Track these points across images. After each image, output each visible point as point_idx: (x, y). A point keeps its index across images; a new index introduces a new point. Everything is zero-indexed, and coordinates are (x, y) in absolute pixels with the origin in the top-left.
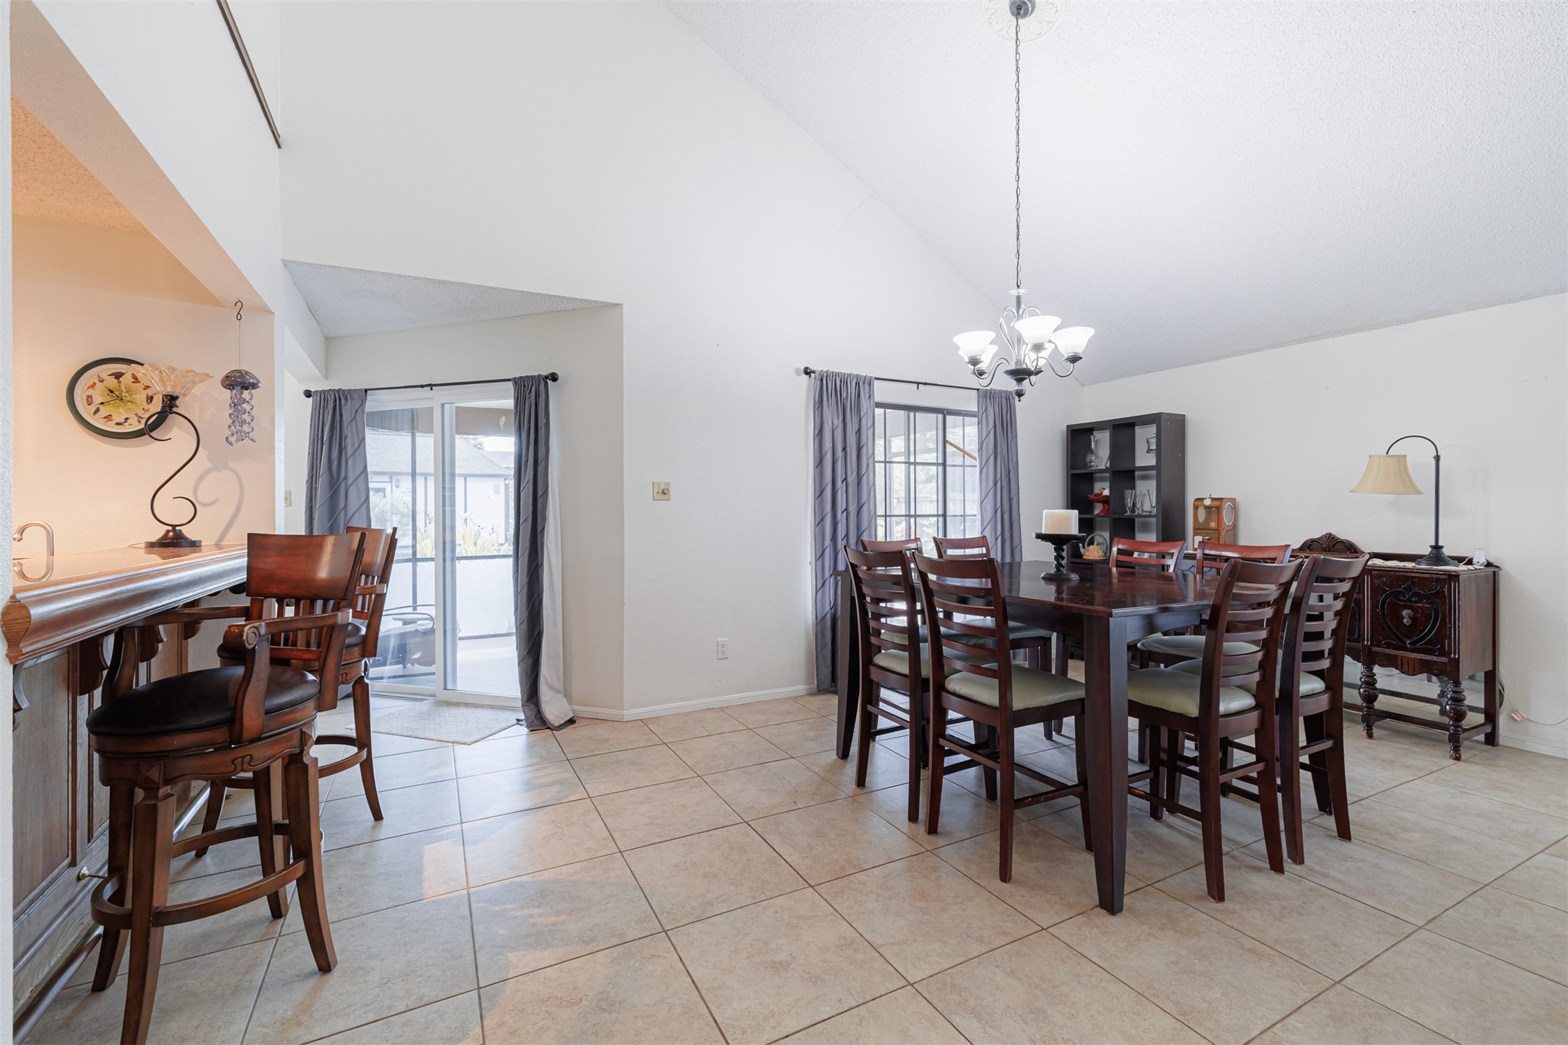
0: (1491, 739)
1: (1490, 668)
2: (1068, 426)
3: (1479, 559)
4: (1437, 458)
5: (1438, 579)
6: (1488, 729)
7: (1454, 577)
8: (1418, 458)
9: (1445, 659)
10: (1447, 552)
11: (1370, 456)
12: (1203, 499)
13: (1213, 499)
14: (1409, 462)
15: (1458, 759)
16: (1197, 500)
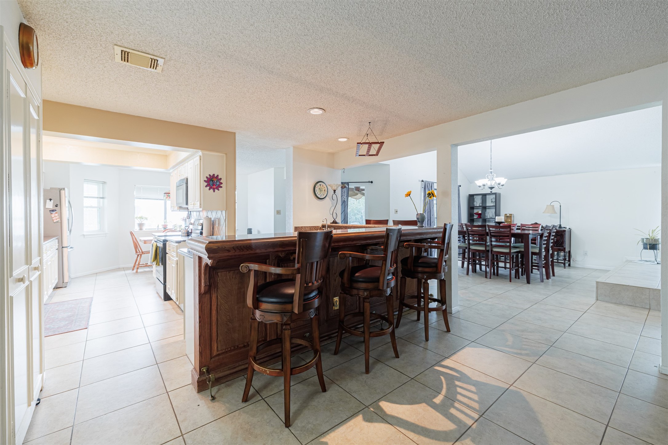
0: (569, 265)
1: (569, 250)
2: (469, 195)
3: (568, 227)
4: (560, 206)
5: (561, 231)
6: (569, 263)
7: (565, 231)
8: (557, 205)
9: (563, 248)
10: (562, 226)
11: (547, 205)
12: (507, 214)
13: (510, 214)
14: (555, 206)
15: (565, 268)
16: (505, 214)
